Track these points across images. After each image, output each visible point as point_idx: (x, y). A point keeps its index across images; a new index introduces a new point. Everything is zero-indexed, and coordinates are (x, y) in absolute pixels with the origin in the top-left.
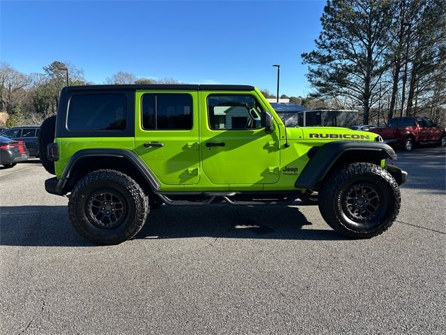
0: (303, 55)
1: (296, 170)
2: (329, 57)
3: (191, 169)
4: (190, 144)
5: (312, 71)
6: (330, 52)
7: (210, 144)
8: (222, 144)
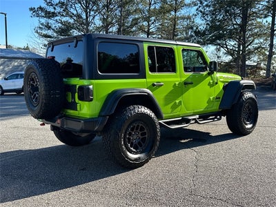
0: (31, 9)
1: (219, 98)
2: (54, 13)
3: (177, 101)
4: (177, 83)
5: (42, 24)
6: (55, 8)
7: (186, 83)
8: (192, 83)
